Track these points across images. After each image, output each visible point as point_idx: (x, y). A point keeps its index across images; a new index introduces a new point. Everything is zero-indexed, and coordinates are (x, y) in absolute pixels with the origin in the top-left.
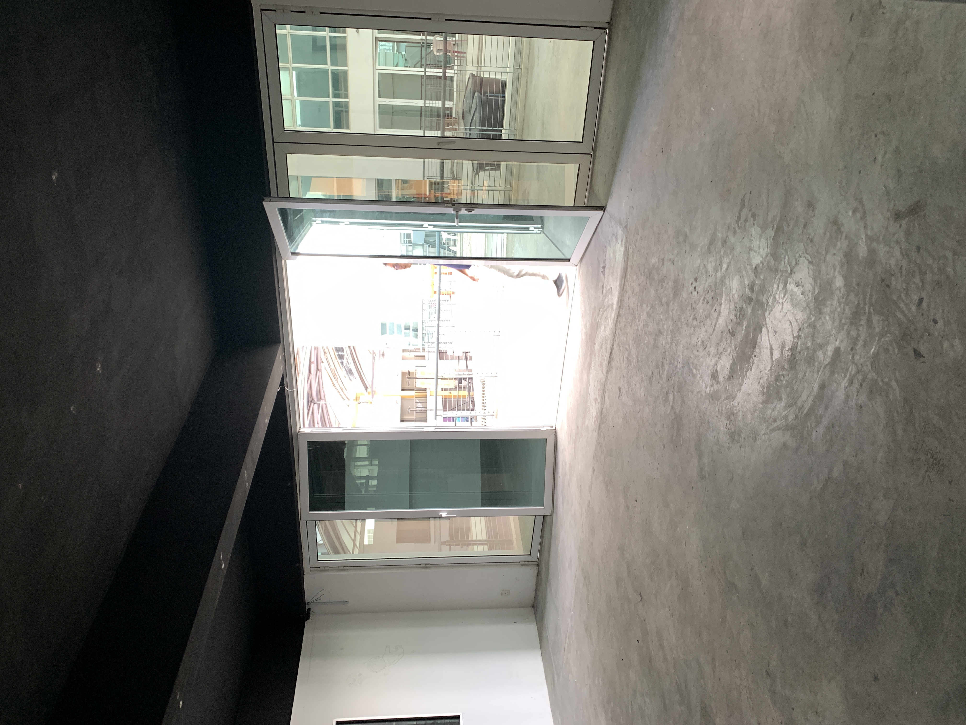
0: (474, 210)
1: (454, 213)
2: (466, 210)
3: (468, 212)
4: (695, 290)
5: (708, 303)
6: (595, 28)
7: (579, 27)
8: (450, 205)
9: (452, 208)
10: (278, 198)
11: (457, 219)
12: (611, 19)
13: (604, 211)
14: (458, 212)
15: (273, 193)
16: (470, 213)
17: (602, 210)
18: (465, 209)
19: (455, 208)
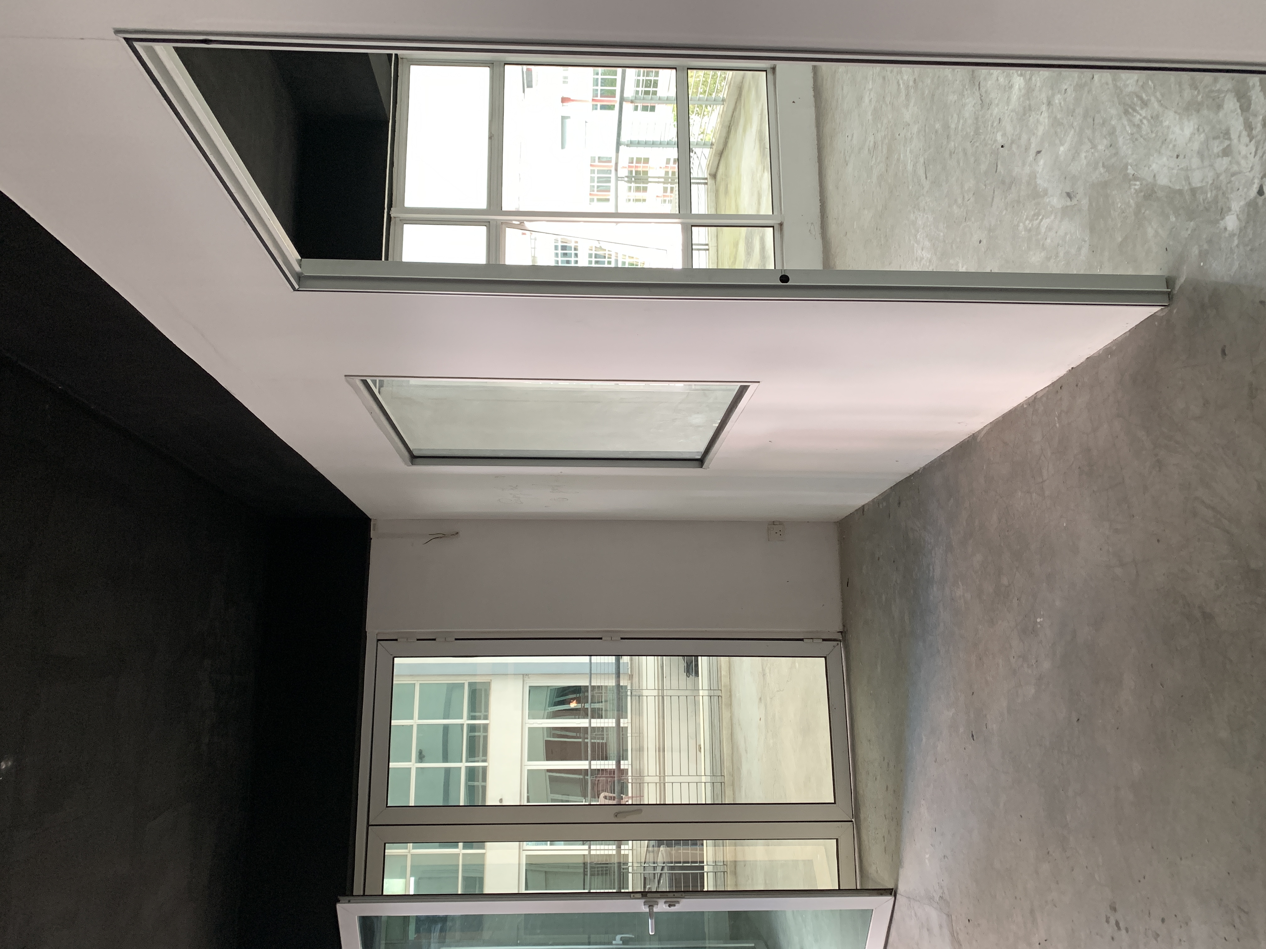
0: (678, 902)
1: (646, 909)
2: (665, 902)
3: (670, 906)
4: (1119, 928)
5: (1158, 935)
6: (824, 640)
7: (802, 640)
8: (639, 895)
9: (643, 901)
10: (365, 897)
11: (650, 919)
12: (844, 626)
13: (895, 896)
14: (652, 906)
15: (358, 889)
16: (673, 909)
17: (891, 894)
18: (664, 900)
19: (648, 900)
